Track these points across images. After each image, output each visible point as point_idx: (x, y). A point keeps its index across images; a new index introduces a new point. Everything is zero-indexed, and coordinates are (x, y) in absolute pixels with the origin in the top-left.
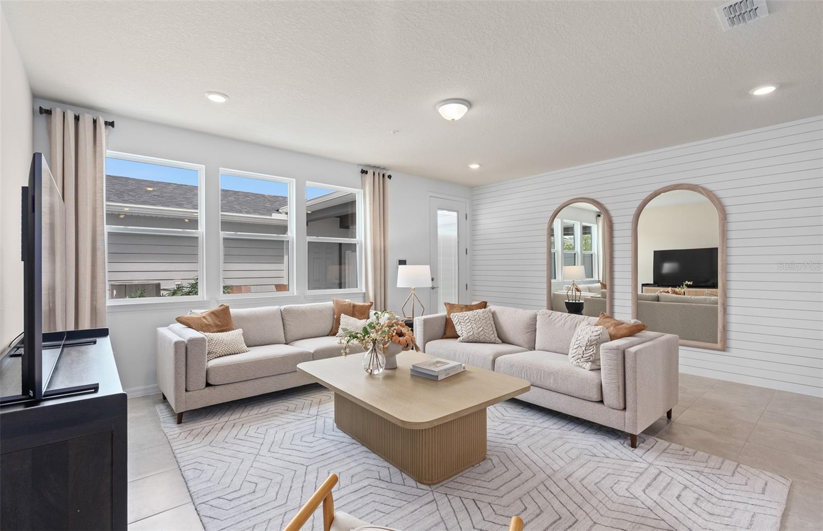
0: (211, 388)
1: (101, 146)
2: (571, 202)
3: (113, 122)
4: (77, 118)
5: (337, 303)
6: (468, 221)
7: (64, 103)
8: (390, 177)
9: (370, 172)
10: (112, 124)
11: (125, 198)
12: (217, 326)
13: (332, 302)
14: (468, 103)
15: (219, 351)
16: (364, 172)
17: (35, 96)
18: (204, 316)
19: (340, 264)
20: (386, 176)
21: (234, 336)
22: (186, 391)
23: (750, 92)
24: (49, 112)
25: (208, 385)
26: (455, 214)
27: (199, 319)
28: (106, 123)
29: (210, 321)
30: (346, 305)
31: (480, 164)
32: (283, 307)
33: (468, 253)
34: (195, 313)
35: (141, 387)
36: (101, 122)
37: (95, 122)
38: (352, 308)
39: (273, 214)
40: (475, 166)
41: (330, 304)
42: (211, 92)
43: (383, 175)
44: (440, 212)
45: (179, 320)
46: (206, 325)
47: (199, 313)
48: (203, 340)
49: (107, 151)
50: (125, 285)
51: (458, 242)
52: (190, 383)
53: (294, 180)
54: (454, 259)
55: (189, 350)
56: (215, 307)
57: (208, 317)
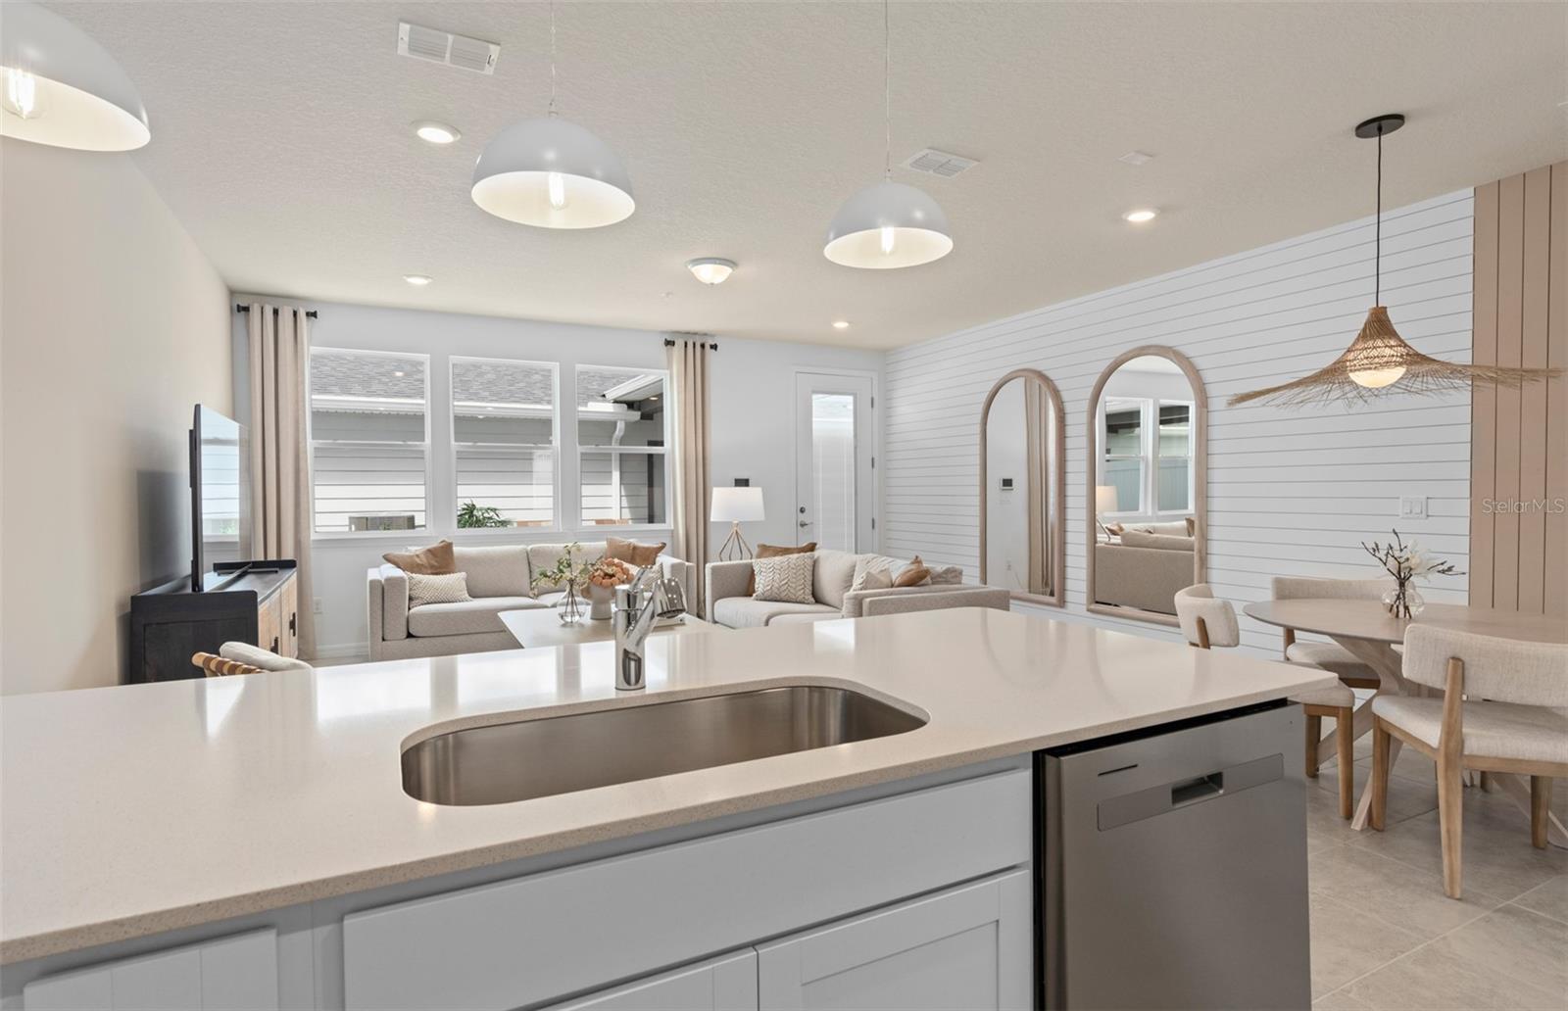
0: (413, 640)
1: (302, 344)
2: (1015, 375)
3: (316, 312)
4: (276, 312)
5: (610, 542)
6: (876, 409)
7: (262, 296)
8: (714, 347)
9: (680, 343)
10: (314, 315)
11: (374, 388)
12: (432, 567)
13: (605, 543)
14: (730, 263)
15: (427, 596)
16: (669, 343)
17: (233, 293)
18: (418, 553)
19: (651, 484)
20: (707, 347)
21: (455, 580)
22: (383, 640)
23: (1124, 216)
24: (246, 309)
25: (410, 635)
26: (850, 399)
27: (411, 557)
28: (308, 314)
29: (424, 560)
30: (623, 546)
31: (849, 322)
32: (529, 548)
33: (876, 465)
34: (410, 551)
35: (353, 644)
36: (302, 314)
37: (295, 314)
38: (631, 551)
39: (590, 404)
40: (841, 325)
41: (603, 544)
42: (409, 276)
43: (703, 346)
44: (814, 397)
45: (388, 559)
46: (418, 565)
47: (414, 550)
48: (402, 580)
49: (311, 348)
50: (367, 518)
51: (856, 448)
52: (387, 631)
53: (558, 364)
54: (848, 475)
55: (386, 591)
56: (434, 544)
57: (422, 556)
